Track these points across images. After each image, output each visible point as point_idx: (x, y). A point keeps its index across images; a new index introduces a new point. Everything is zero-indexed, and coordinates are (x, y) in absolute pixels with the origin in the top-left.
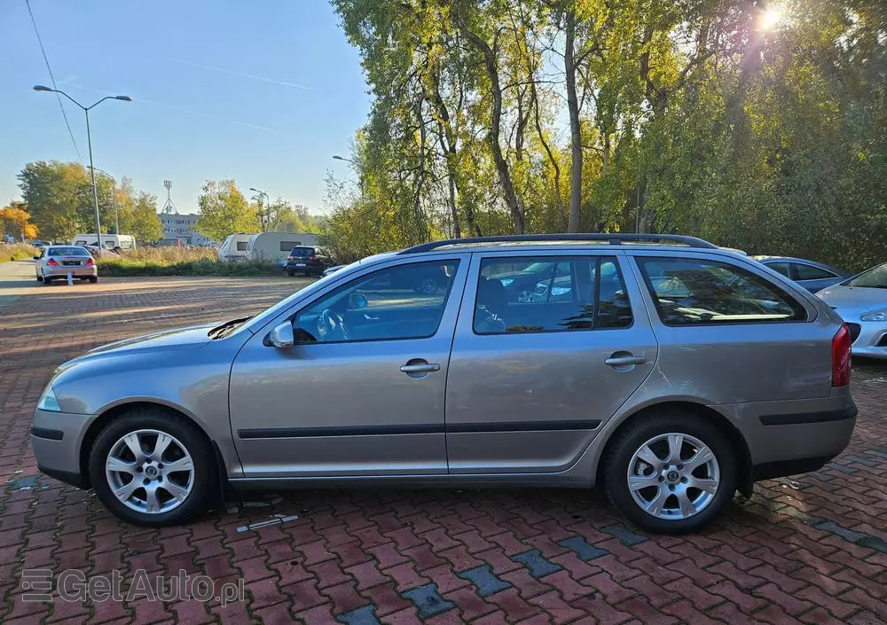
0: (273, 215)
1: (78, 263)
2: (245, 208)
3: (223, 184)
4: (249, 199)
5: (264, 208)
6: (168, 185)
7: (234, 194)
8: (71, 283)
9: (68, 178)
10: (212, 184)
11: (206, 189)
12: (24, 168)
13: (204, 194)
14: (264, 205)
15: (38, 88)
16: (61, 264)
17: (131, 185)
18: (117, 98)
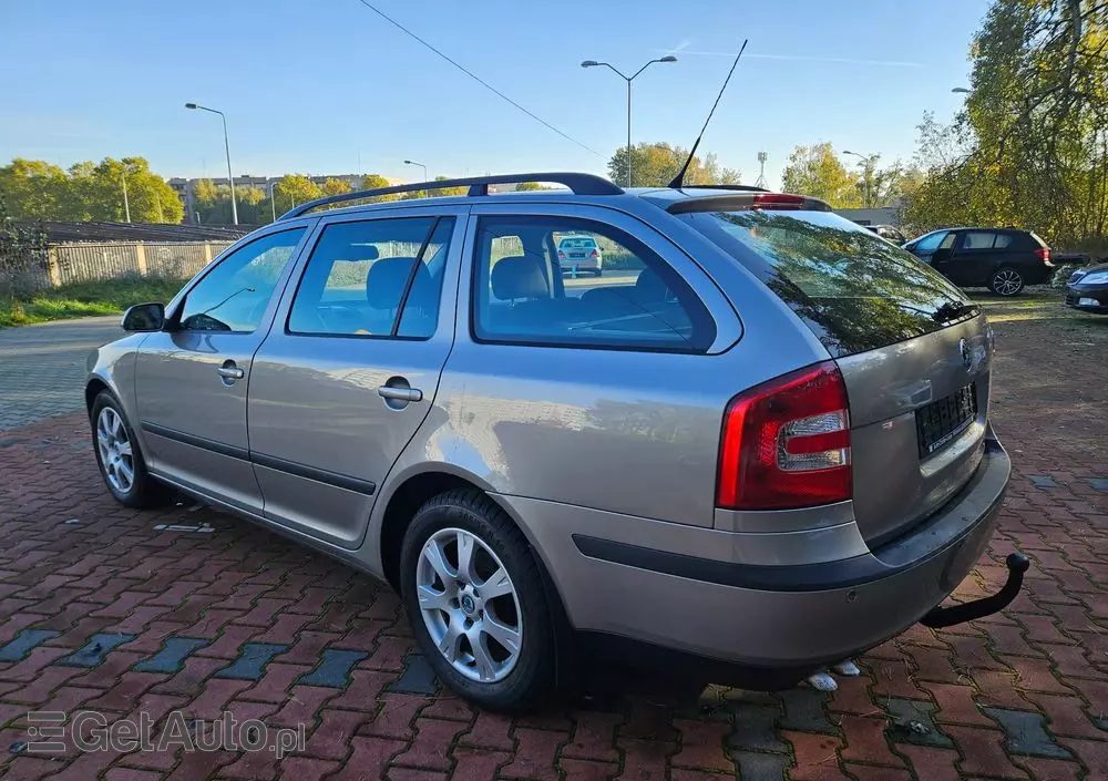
0: (887, 184)
1: (583, 255)
2: (841, 179)
3: (815, 149)
4: (851, 166)
5: (874, 176)
6: (762, 157)
7: (828, 161)
8: (574, 276)
9: (655, 162)
10: (801, 151)
11: (793, 158)
12: (614, 154)
13: (790, 164)
14: (874, 173)
15: (586, 64)
16: (568, 257)
17: (715, 162)
18: (662, 61)
